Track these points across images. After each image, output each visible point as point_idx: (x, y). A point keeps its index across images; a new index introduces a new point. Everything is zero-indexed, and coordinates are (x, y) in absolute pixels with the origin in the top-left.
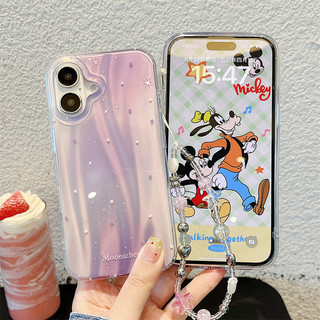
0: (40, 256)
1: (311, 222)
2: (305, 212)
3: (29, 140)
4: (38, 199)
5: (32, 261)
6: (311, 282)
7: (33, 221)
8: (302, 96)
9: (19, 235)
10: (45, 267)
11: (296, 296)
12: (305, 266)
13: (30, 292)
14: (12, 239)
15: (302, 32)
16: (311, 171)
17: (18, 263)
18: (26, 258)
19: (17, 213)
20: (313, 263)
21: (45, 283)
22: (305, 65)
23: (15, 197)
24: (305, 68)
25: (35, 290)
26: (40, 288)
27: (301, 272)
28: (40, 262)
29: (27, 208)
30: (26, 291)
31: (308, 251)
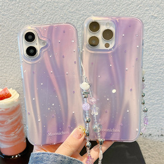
0: (16, 120)
1: (154, 106)
2: (151, 101)
3: (12, 63)
4: (16, 92)
5: (12, 123)
6: (155, 138)
7: (13, 102)
8: (148, 42)
9: (6, 109)
10: (19, 126)
11: (147, 145)
12: (152, 129)
13: (11, 139)
14: (2, 111)
15: (147, 10)
16: (153, 80)
17: (5, 123)
18: (10, 121)
19: (5, 98)
20: (156, 128)
21: (18, 135)
22: (149, 26)
23: (5, 90)
24: (149, 28)
25: (14, 137)
26: (16, 137)
27: (150, 132)
28: (16, 123)
29: (11, 96)
30: (9, 138)
31: (153, 122)
